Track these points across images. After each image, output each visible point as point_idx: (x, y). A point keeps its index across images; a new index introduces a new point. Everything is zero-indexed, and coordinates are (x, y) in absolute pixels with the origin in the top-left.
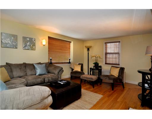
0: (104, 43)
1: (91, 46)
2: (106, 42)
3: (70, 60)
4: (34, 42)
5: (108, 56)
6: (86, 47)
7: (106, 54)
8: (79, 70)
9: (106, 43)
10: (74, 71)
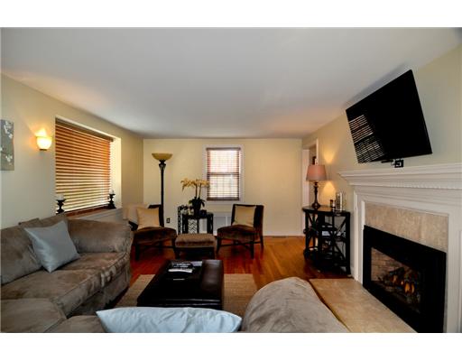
0: (204, 148)
1: (171, 155)
2: (208, 146)
3: (111, 196)
4: (11, 136)
5: (213, 179)
6: (155, 156)
7: (209, 175)
8: (156, 224)
9: (208, 149)
10: (139, 228)
